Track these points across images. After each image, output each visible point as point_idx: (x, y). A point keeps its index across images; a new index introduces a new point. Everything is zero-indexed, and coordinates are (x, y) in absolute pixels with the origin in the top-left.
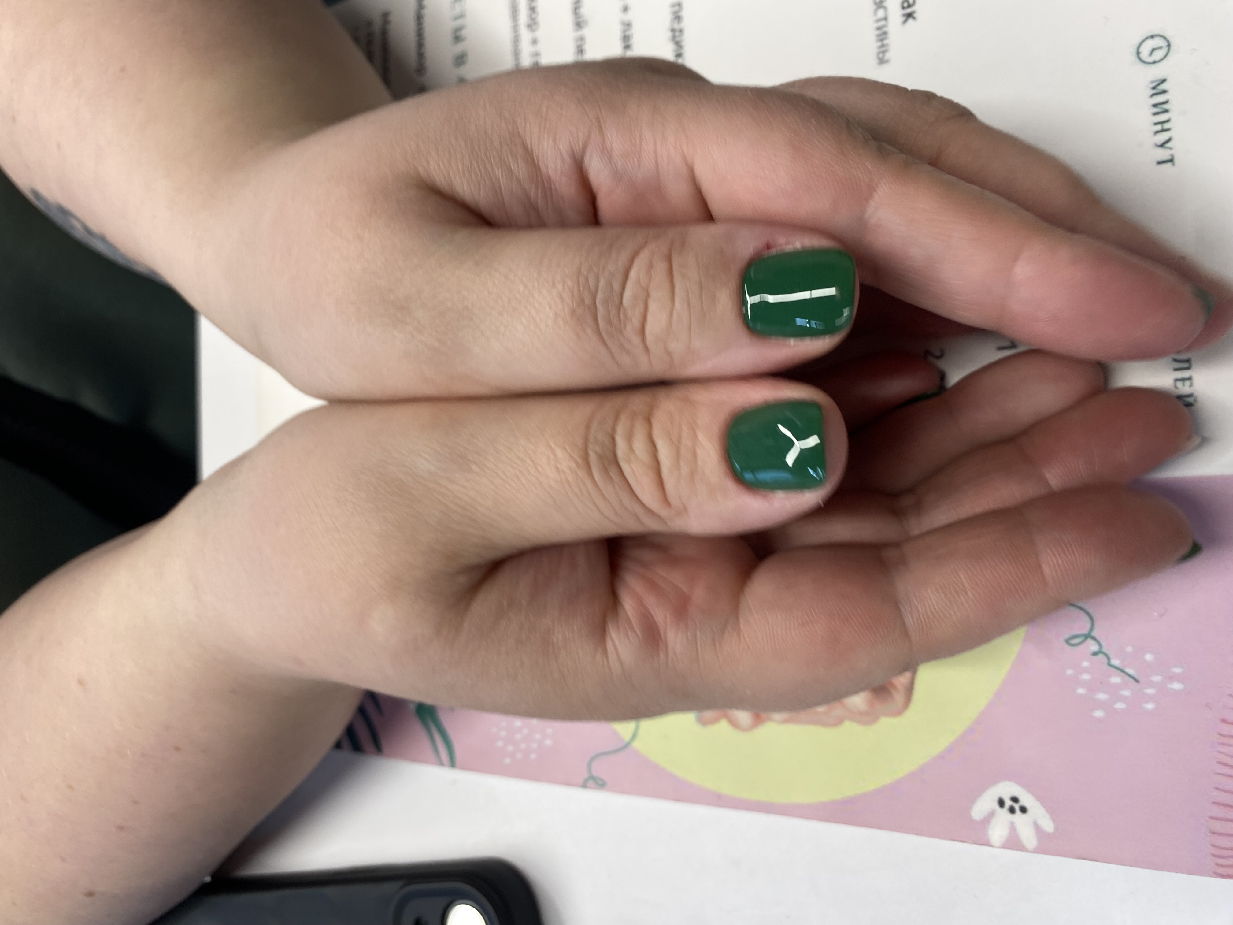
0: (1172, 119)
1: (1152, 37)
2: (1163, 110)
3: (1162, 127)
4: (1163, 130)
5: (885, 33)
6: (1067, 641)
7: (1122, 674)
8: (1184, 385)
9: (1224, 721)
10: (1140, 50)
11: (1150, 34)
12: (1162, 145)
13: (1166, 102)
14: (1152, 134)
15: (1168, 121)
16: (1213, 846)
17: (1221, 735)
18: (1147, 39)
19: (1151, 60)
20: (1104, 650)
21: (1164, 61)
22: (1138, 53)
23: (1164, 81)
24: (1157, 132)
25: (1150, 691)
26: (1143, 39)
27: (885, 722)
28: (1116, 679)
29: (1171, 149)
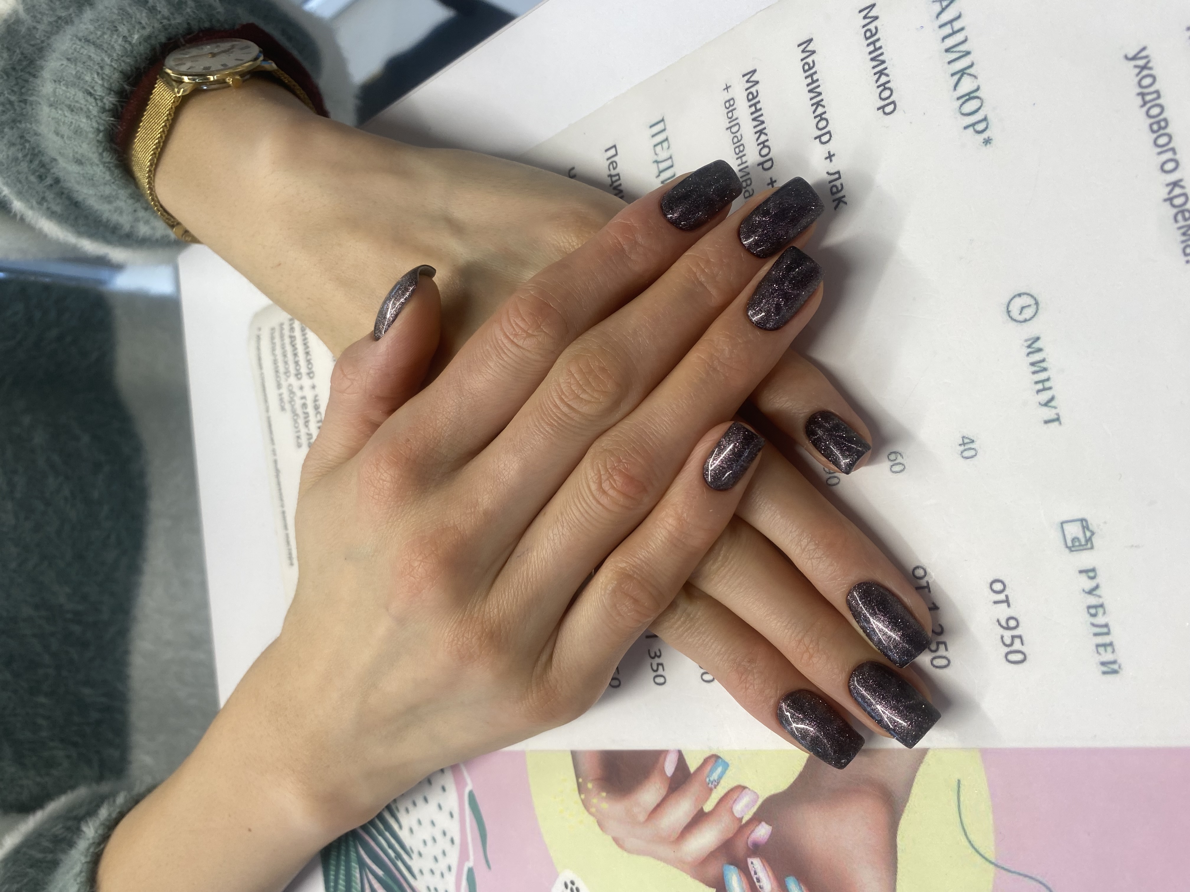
0: (1051, 377)
1: (1020, 295)
2: (1042, 369)
3: (1043, 385)
4: (1044, 389)
8: (1106, 651)
10: (1009, 310)
11: (1016, 293)
12: (1046, 404)
13: (1043, 360)
14: (1035, 392)
15: (1048, 379)
18: (1014, 297)
19: (1021, 318)
21: (1035, 319)
22: (1008, 312)
23: (1038, 339)
24: (1038, 391)
26: (1011, 297)
29: (1055, 408)
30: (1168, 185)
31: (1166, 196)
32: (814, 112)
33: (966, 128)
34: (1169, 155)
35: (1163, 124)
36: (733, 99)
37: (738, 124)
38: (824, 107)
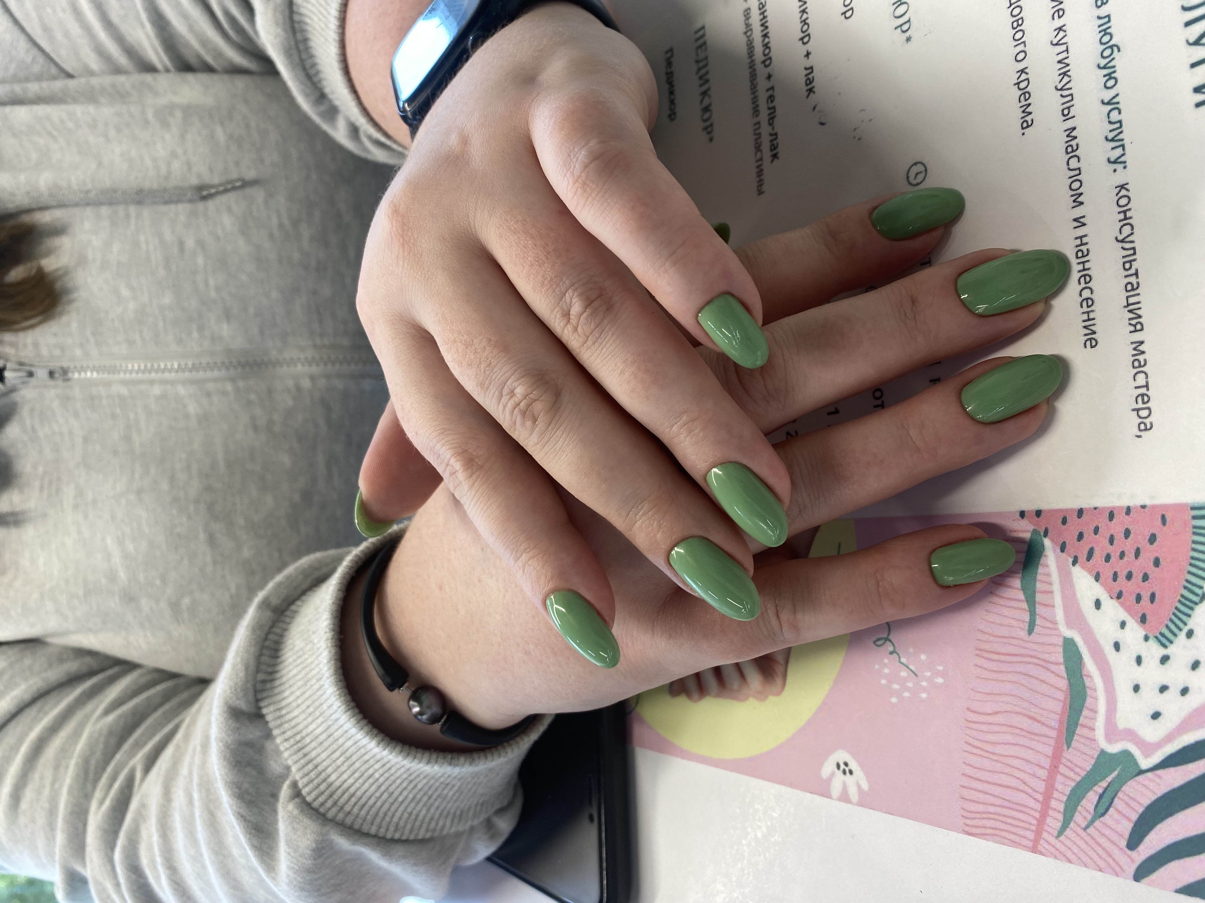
1: (916, 164)
5: (762, 170)
6: (875, 642)
7: (908, 670)
9: (968, 709)
10: (909, 175)
11: (915, 162)
16: (963, 809)
17: (967, 720)
18: (912, 166)
19: (915, 182)
20: (897, 650)
21: (924, 183)
22: (908, 177)
25: (924, 684)
26: (911, 166)
27: (771, 698)
28: (904, 674)
30: (1017, 72)
31: (1016, 81)
32: (801, 18)
33: (896, 28)
34: (1021, 48)
35: (1020, 22)
36: (749, 9)
37: (751, 30)
38: (807, 13)
